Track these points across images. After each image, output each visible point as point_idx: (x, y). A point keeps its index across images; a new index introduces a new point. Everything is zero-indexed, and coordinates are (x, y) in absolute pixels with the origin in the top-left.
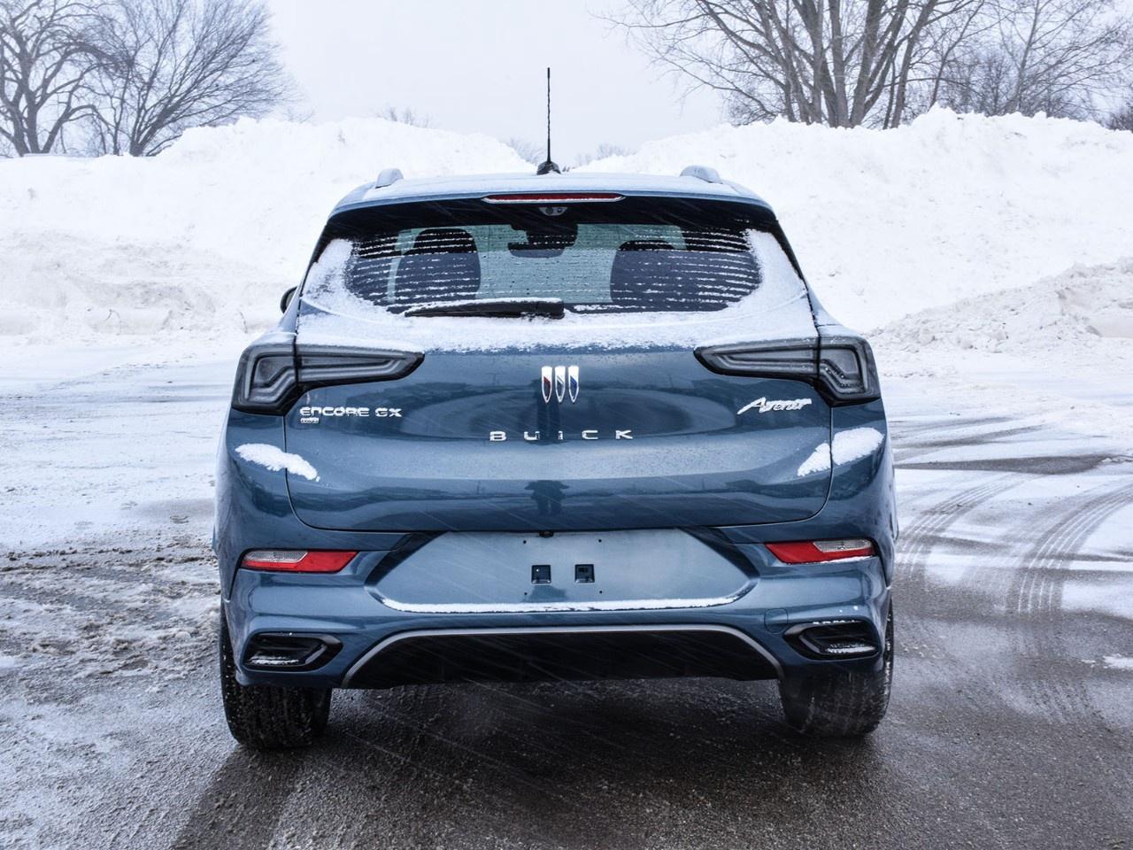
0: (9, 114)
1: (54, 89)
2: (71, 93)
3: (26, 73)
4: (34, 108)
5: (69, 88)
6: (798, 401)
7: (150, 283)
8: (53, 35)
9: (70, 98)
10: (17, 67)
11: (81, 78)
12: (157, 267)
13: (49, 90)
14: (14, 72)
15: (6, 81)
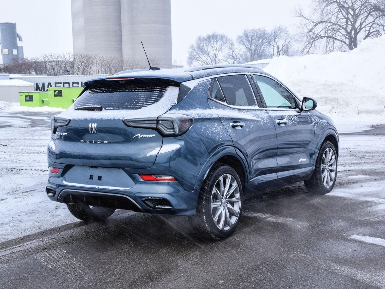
0: (347, 37)
1: (364, 25)
2: (371, 27)
3: (355, 21)
4: (356, 34)
5: (370, 25)
6: (151, 135)
7: (328, 97)
8: (366, 7)
9: (370, 28)
10: (352, 20)
11: (374, 21)
12: (333, 91)
13: (362, 27)
14: (351, 22)
15: (348, 25)
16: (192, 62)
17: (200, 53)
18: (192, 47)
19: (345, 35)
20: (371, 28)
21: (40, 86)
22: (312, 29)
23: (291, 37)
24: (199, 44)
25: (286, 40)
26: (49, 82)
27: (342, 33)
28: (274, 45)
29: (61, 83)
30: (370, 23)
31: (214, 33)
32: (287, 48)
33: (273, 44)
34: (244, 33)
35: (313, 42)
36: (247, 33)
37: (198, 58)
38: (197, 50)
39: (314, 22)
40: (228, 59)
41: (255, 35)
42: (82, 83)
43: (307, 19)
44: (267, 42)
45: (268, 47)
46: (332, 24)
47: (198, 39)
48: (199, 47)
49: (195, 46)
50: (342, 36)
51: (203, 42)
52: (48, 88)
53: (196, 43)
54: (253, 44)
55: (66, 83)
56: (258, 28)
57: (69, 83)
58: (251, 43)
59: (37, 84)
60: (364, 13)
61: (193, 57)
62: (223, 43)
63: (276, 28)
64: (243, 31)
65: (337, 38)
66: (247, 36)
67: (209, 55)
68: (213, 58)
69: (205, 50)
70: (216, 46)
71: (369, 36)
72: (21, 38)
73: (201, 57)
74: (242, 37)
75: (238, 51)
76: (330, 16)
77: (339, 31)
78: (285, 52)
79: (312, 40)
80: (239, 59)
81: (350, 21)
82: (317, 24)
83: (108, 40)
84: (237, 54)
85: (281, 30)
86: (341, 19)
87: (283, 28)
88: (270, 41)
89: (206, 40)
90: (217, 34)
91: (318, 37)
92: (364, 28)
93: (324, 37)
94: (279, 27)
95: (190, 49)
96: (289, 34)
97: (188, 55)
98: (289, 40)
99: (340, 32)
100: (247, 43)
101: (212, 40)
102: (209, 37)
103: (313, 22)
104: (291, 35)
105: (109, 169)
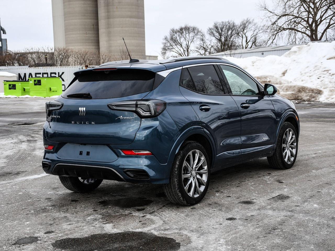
16: (165, 52)
17: (174, 44)
18: (166, 38)
19: (306, 27)
20: (331, 20)
21: (22, 76)
22: (276, 21)
23: (259, 29)
24: (172, 35)
25: (254, 31)
26: (30, 73)
27: (303, 25)
28: (243, 37)
29: (40, 74)
30: (329, 16)
31: (186, 25)
32: (255, 39)
33: (242, 34)
34: (214, 25)
35: (276, 34)
36: (217, 25)
37: (172, 49)
38: (170, 41)
39: (278, 15)
40: (200, 49)
41: (225, 27)
42: (59, 73)
43: (271, 12)
44: (236, 33)
45: (237, 37)
46: (294, 17)
47: (171, 31)
48: (172, 38)
49: (169, 37)
50: (304, 28)
51: (176, 34)
52: (29, 78)
53: (169, 34)
54: (223, 35)
55: (45, 73)
56: (227, 21)
57: (47, 73)
58: (221, 35)
59: (19, 74)
60: (325, 6)
61: (166, 48)
62: (195, 35)
63: (244, 20)
64: (214, 24)
65: (298, 30)
66: (217, 28)
67: (182, 46)
68: (186, 49)
69: (178, 41)
70: (188, 37)
71: (329, 28)
72: (5, 31)
73: (174, 48)
74: (212, 29)
75: (209, 42)
76: (292, 9)
77: (300, 24)
78: (254, 43)
79: (276, 32)
80: (210, 50)
81: (311, 14)
82: (280, 17)
83: (86, 33)
84: (208, 45)
85: (248, 22)
86: (302, 13)
87: (251, 20)
88: (239, 33)
89: (179, 32)
90: (189, 26)
91: (281, 29)
92: (325, 21)
93: (287, 29)
94: (247, 19)
95: (164, 40)
96: (257, 26)
97: (162, 46)
98: (257, 31)
99: (302, 25)
100: (217, 34)
101: (185, 31)
102: (181, 29)
103: (276, 15)
104: (259, 26)
105: (96, 145)
